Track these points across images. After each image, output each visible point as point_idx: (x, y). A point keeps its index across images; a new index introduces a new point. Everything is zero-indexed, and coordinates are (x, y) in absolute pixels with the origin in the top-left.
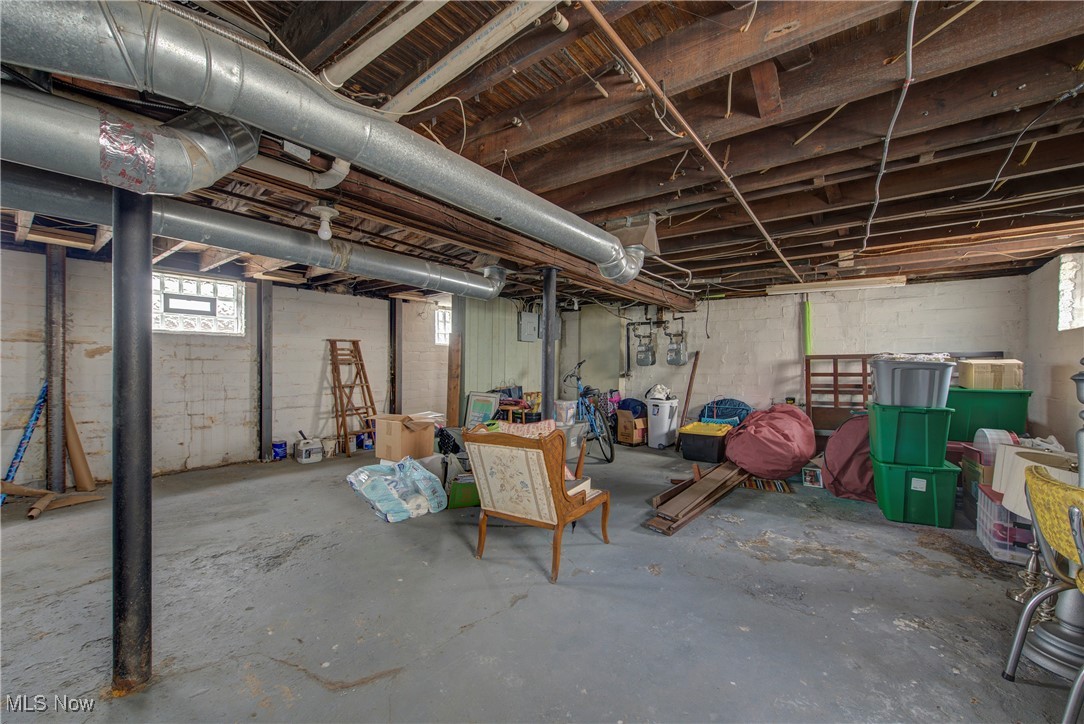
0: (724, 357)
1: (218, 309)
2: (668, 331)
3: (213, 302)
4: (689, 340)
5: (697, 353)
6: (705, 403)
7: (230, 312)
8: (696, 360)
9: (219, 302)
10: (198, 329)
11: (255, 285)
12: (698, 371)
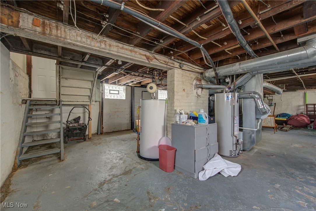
0: (283, 104)
1: (120, 93)
2: (268, 99)
3: (119, 91)
4: (273, 100)
5: (275, 104)
6: (278, 114)
7: (122, 93)
8: (275, 105)
9: (120, 91)
10: (116, 98)
11: (130, 87)
12: (276, 107)
